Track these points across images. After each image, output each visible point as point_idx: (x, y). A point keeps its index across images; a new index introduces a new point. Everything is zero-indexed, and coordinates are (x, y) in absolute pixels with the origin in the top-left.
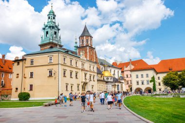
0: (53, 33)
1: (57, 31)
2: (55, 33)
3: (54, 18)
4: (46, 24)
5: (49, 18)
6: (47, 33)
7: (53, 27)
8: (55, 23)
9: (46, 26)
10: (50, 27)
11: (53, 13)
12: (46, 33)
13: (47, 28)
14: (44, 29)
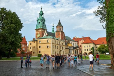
1: (44, 22)
4: (39, 18)
5: (40, 15)
8: (43, 17)
10: (41, 20)
11: (42, 12)
12: (38, 23)
14: (37, 21)
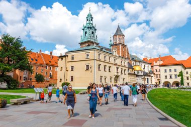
0: (91, 32)
1: (94, 31)
2: (93, 33)
3: (92, 20)
4: (85, 25)
5: (87, 20)
6: (86, 33)
7: (91, 28)
8: (92, 24)
9: (85, 27)
10: (88, 28)
11: (91, 15)
13: (86, 28)
14: (83, 30)
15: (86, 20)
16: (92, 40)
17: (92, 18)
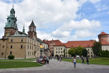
1: (15, 21)
2: (15, 22)
4: (9, 16)
6: (10, 21)
7: (13, 19)
8: (14, 16)
9: (9, 17)
10: (12, 18)
12: (8, 21)
13: (10, 18)
14: (8, 19)
15: (10, 12)
16: (14, 27)
17: (15, 12)
